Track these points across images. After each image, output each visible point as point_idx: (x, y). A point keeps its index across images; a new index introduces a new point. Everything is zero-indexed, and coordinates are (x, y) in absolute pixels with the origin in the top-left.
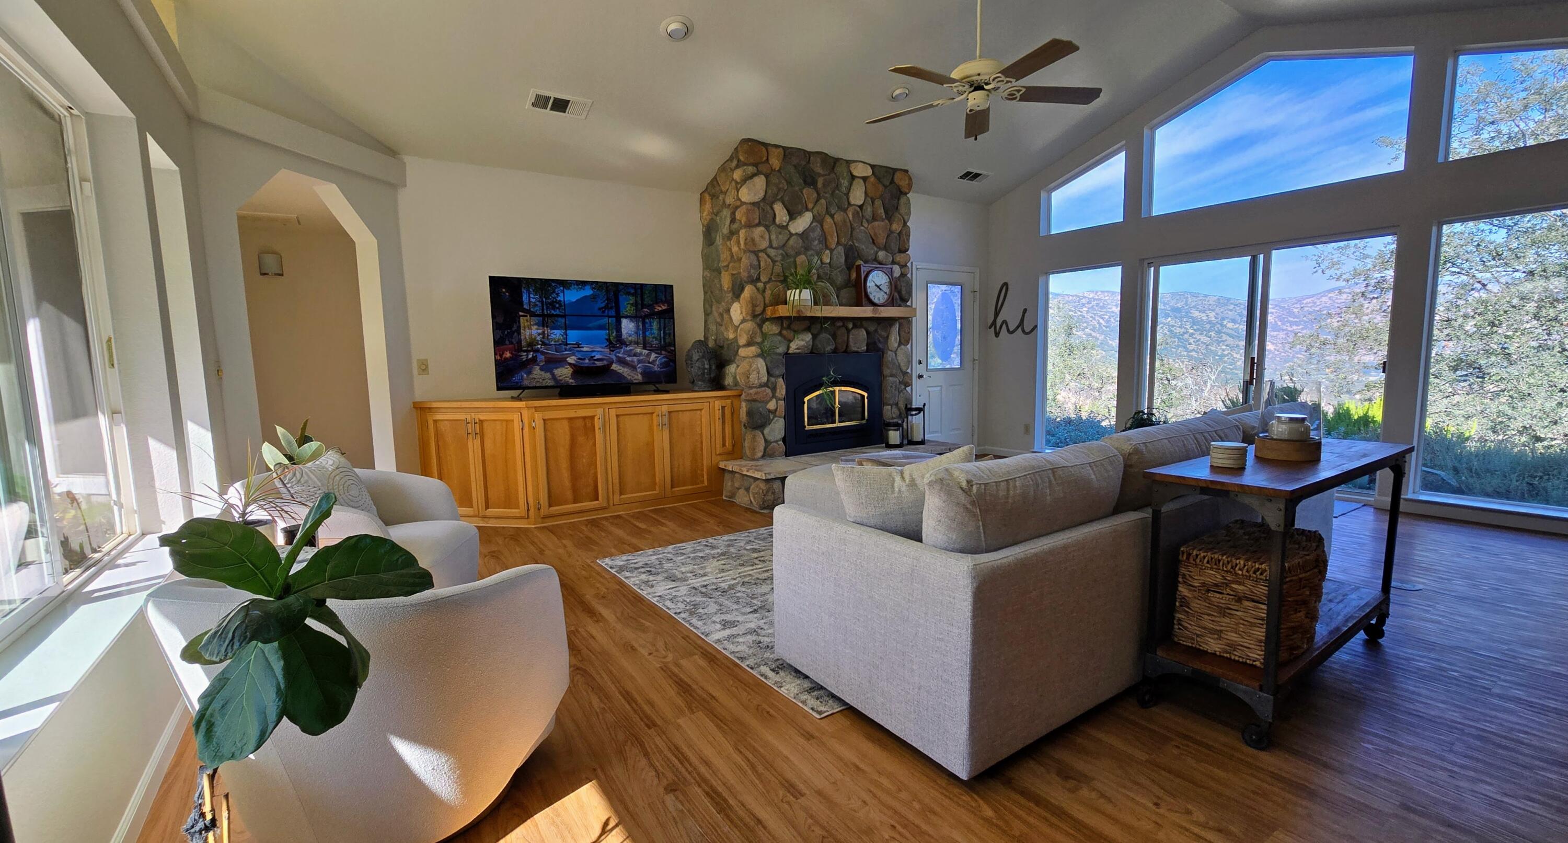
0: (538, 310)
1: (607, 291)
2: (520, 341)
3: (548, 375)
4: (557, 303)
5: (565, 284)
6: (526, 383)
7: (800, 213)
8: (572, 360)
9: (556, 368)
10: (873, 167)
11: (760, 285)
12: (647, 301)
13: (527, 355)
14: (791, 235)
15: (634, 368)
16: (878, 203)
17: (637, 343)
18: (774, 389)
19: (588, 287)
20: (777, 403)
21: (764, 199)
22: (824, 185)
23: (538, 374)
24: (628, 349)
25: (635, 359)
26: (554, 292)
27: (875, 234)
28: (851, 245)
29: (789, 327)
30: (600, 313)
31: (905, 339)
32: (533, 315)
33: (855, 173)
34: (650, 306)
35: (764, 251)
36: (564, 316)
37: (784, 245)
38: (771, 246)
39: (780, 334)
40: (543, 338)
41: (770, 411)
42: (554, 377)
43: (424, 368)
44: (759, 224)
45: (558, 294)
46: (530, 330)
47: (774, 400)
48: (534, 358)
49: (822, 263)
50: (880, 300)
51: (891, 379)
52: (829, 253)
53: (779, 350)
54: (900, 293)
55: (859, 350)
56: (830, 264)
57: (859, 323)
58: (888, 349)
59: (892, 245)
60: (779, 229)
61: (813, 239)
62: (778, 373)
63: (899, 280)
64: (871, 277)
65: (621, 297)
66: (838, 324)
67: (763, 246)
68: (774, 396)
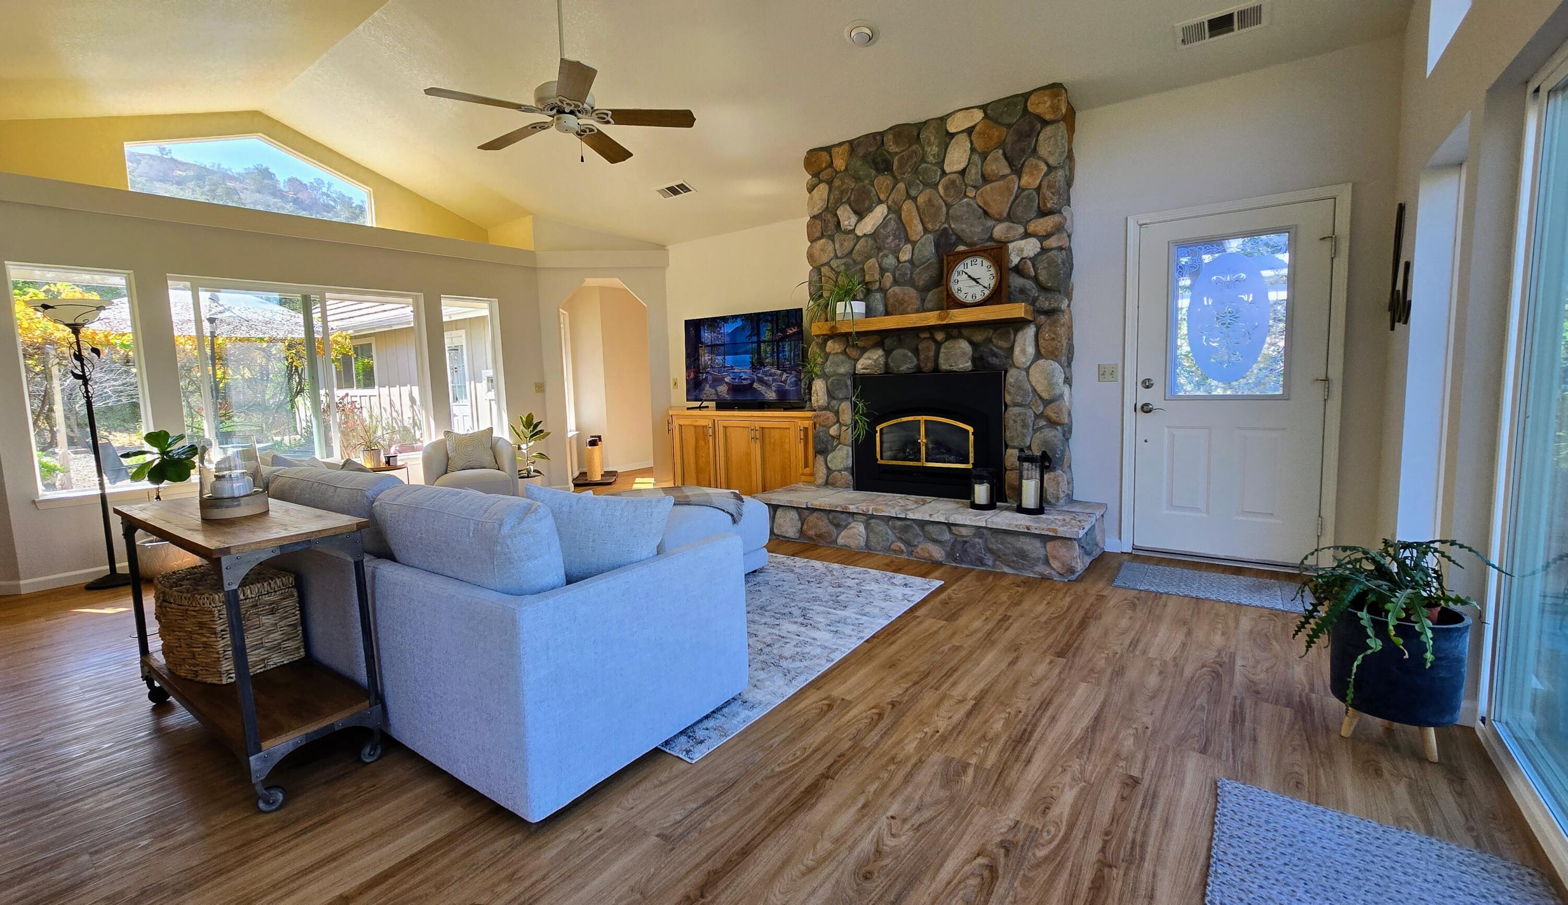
0: (709, 342)
1: (752, 321)
2: (699, 365)
3: (713, 392)
4: (720, 334)
5: (724, 319)
6: (702, 396)
7: (870, 210)
8: (727, 379)
9: (718, 386)
10: (984, 108)
12: (782, 325)
13: (703, 375)
14: (859, 238)
15: (770, 386)
16: (994, 155)
17: (772, 365)
19: (739, 320)
20: (841, 429)
21: (828, 206)
22: (901, 166)
23: (708, 390)
24: (765, 369)
25: (771, 378)
26: (719, 327)
27: (986, 203)
28: (945, 229)
29: (854, 344)
30: (747, 340)
31: (1048, 349)
32: (707, 345)
33: (952, 130)
34: (783, 331)
35: (828, 264)
36: (724, 345)
37: (851, 252)
38: (836, 257)
39: (844, 352)
40: (712, 362)
41: (833, 437)
42: (717, 393)
43: (675, 384)
44: (822, 236)
45: (721, 328)
46: (705, 357)
47: (837, 426)
48: (706, 378)
49: (899, 262)
50: (979, 298)
51: (1016, 410)
52: (909, 247)
53: (842, 370)
54: (1036, 279)
55: (954, 368)
56: (911, 261)
57: (955, 332)
58: (1013, 365)
59: (1019, 211)
60: (843, 236)
61: (887, 237)
62: (841, 396)
63: (1034, 260)
64: (960, 267)
65: (762, 325)
66: (923, 336)
67: (825, 259)
68: (838, 421)
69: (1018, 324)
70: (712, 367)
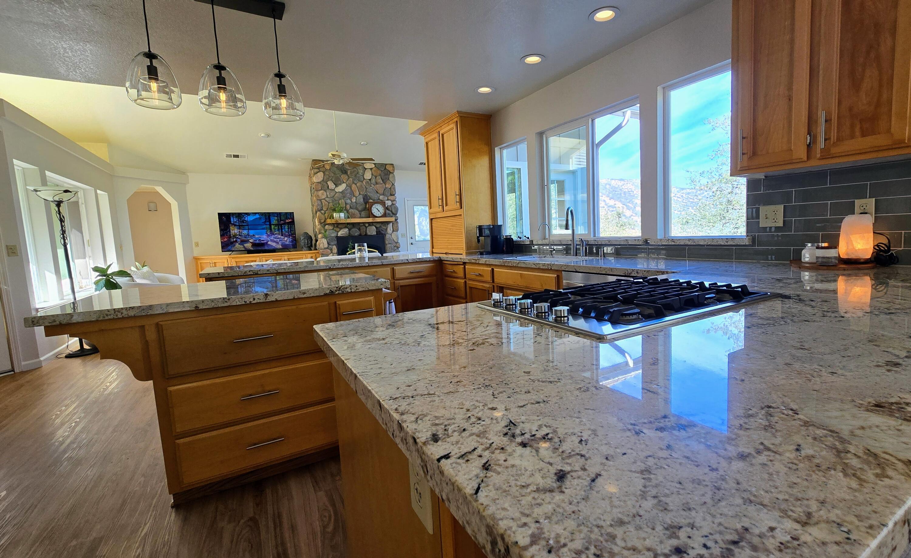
0: (237, 224)
1: (265, 216)
2: (230, 235)
3: (242, 246)
4: (245, 221)
5: (248, 214)
6: (233, 249)
7: (340, 184)
8: (251, 241)
9: (245, 244)
10: (374, 164)
11: (323, 212)
12: (283, 218)
13: (233, 239)
14: (336, 192)
15: (277, 243)
16: (378, 177)
17: (279, 234)
18: (331, 250)
19: (257, 215)
21: (323, 180)
22: (351, 173)
23: (238, 246)
24: (275, 236)
25: (278, 240)
26: (243, 217)
27: (378, 190)
28: (366, 194)
29: (337, 227)
30: (263, 224)
31: (395, 230)
32: (235, 225)
33: (366, 167)
34: (284, 221)
35: (324, 199)
36: (248, 225)
37: (333, 197)
39: (333, 229)
40: (239, 233)
42: (244, 247)
43: (197, 245)
44: (321, 190)
45: (245, 218)
46: (234, 231)
48: (236, 240)
49: (351, 202)
50: (380, 215)
51: (389, 245)
52: (355, 198)
53: (333, 235)
54: (392, 211)
55: (371, 234)
56: (356, 202)
57: (371, 225)
58: (387, 233)
59: (386, 193)
60: (330, 191)
61: (347, 194)
62: (333, 244)
63: (391, 206)
64: (374, 206)
65: (272, 218)
66: (361, 225)
67: (323, 198)
68: (332, 252)
69: (388, 223)
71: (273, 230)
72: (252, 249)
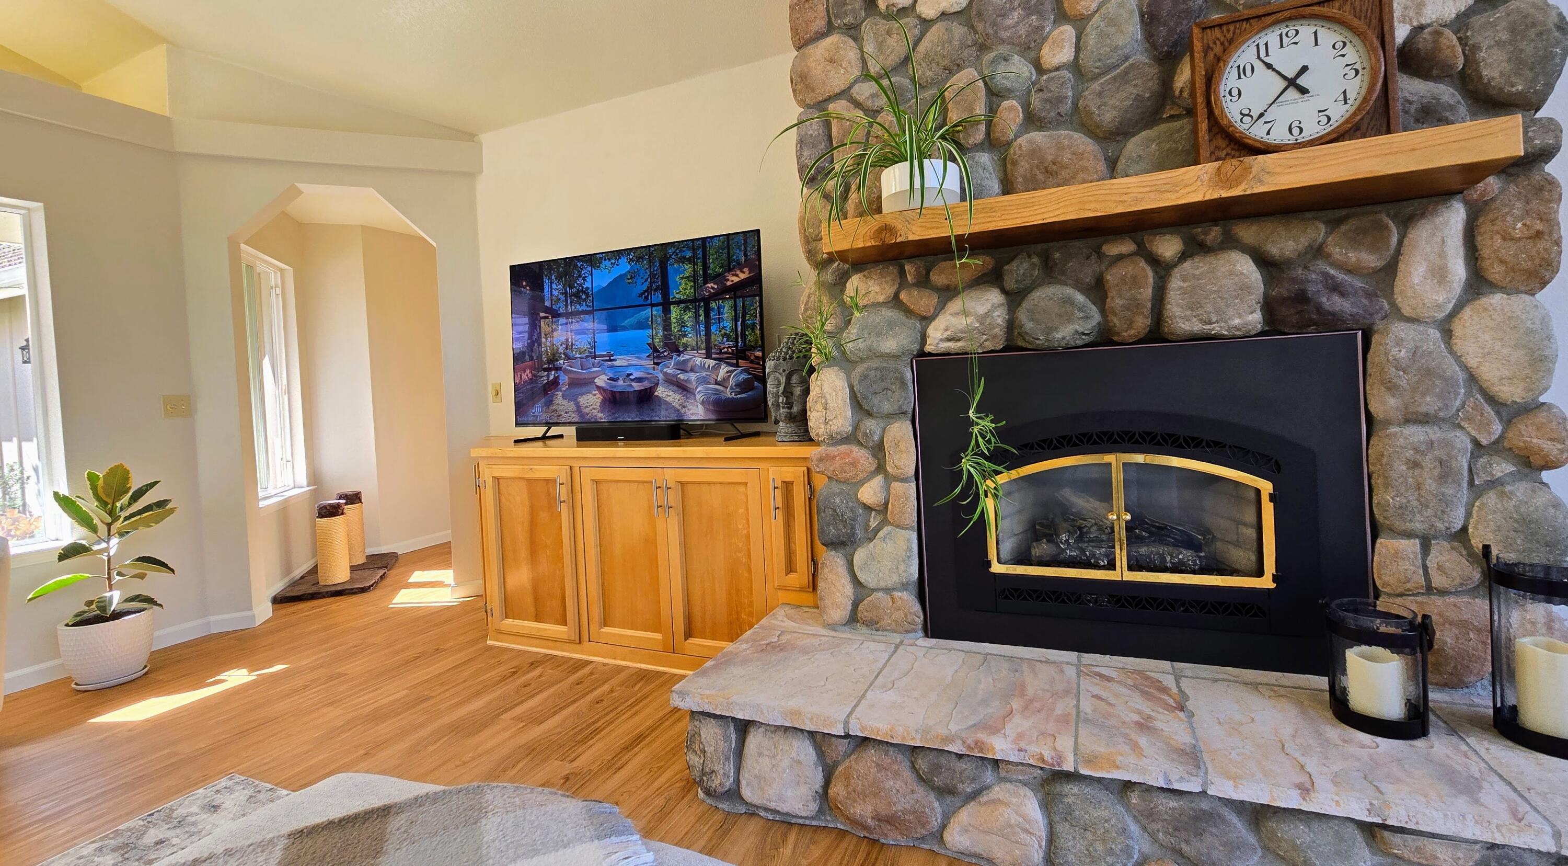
0: (562, 306)
1: (651, 261)
3: (571, 406)
4: (583, 292)
5: (592, 260)
6: (546, 416)
8: (601, 381)
9: (582, 394)
12: (714, 266)
13: (548, 376)
14: (926, 23)
15: (691, 392)
17: (697, 348)
18: (878, 450)
19: (623, 260)
20: (888, 489)
23: (560, 402)
24: (681, 358)
25: (693, 376)
26: (580, 276)
30: (641, 301)
32: (556, 313)
34: (718, 278)
35: (844, 94)
36: (593, 312)
37: (907, 59)
38: (866, 76)
39: (895, 301)
40: (566, 348)
41: (868, 508)
42: (578, 409)
43: (496, 393)
44: (830, 29)
45: (584, 279)
47: (878, 480)
48: (556, 379)
49: (1040, 69)
50: (1315, 127)
51: (1417, 434)
52: (1068, 31)
53: (890, 345)
54: (1466, 77)
55: (1216, 329)
56: (1075, 66)
57: (1214, 234)
58: (1397, 313)
60: (883, 25)
62: (887, 407)
63: (1458, 26)
64: (1246, 55)
65: (672, 267)
66: (1114, 249)
67: (837, 83)
68: (881, 468)
69: (1408, 204)
70: (568, 358)
71: (675, 328)
72: (601, 417)
